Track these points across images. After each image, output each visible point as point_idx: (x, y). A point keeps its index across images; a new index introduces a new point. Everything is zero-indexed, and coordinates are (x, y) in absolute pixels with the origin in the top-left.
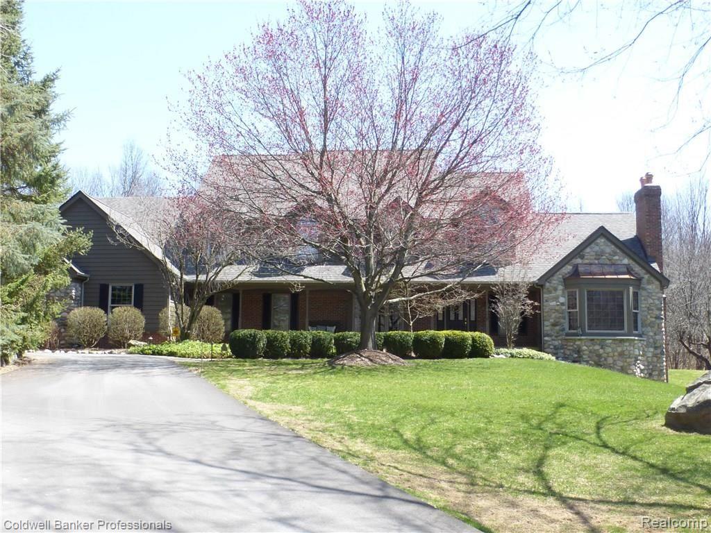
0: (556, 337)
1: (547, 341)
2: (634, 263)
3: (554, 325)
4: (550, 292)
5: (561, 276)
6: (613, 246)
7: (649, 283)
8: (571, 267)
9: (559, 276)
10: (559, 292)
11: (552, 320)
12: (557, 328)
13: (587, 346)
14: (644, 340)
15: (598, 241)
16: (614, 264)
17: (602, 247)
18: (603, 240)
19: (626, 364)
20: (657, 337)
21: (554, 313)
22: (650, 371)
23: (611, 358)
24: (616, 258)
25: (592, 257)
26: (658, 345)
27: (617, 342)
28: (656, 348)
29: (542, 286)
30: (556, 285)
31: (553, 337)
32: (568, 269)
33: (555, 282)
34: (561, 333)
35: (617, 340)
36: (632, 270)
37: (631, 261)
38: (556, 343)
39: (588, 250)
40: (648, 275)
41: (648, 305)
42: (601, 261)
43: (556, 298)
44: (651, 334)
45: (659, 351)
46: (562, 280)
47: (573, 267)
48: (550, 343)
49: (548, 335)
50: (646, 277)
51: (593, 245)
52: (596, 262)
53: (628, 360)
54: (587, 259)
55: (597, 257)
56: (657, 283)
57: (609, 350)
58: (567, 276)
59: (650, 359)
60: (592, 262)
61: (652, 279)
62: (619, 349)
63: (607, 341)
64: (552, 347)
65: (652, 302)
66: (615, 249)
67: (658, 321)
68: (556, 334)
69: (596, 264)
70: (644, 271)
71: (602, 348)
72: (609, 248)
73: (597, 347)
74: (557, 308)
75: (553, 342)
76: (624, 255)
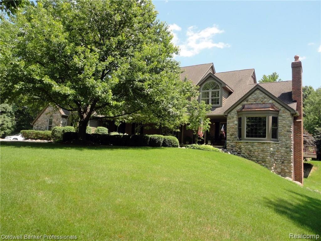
0: (232, 141)
1: (228, 143)
2: (275, 102)
3: (231, 135)
4: (230, 119)
5: (236, 111)
6: (264, 94)
7: (284, 112)
8: (241, 106)
9: (235, 111)
10: (235, 119)
11: (230, 133)
12: (233, 136)
13: (244, 146)
14: (279, 144)
15: (256, 92)
16: (264, 103)
17: (258, 95)
18: (258, 91)
19: (265, 156)
20: (288, 142)
21: (232, 129)
22: (283, 161)
23: (257, 152)
24: (266, 100)
25: (252, 101)
26: (288, 146)
27: (260, 144)
28: (287, 148)
29: (226, 116)
30: (233, 116)
31: (231, 141)
32: (240, 107)
33: (232, 114)
34: (235, 139)
35: (260, 143)
36: (274, 106)
37: (274, 101)
38: (232, 144)
39: (250, 97)
40: (284, 108)
41: (282, 124)
42: (257, 102)
43: (233, 122)
44: (284, 140)
45: (288, 150)
46: (236, 112)
47: (243, 106)
48: (229, 144)
49: (229, 140)
50: (282, 109)
51: (253, 94)
52: (255, 103)
53: (266, 154)
54: (249, 102)
55: (255, 100)
56: (289, 112)
57: (255, 148)
58: (239, 110)
59: (283, 154)
60: (252, 103)
61: (286, 110)
62: (261, 148)
63: (255, 143)
64: (230, 146)
65: (285, 122)
66: (265, 95)
67: (288, 133)
68: (232, 140)
69: (254, 104)
70: (281, 106)
71: (252, 147)
72: (262, 95)
73: (249, 146)
74: (233, 126)
75: (231, 143)
76: (270, 98)
